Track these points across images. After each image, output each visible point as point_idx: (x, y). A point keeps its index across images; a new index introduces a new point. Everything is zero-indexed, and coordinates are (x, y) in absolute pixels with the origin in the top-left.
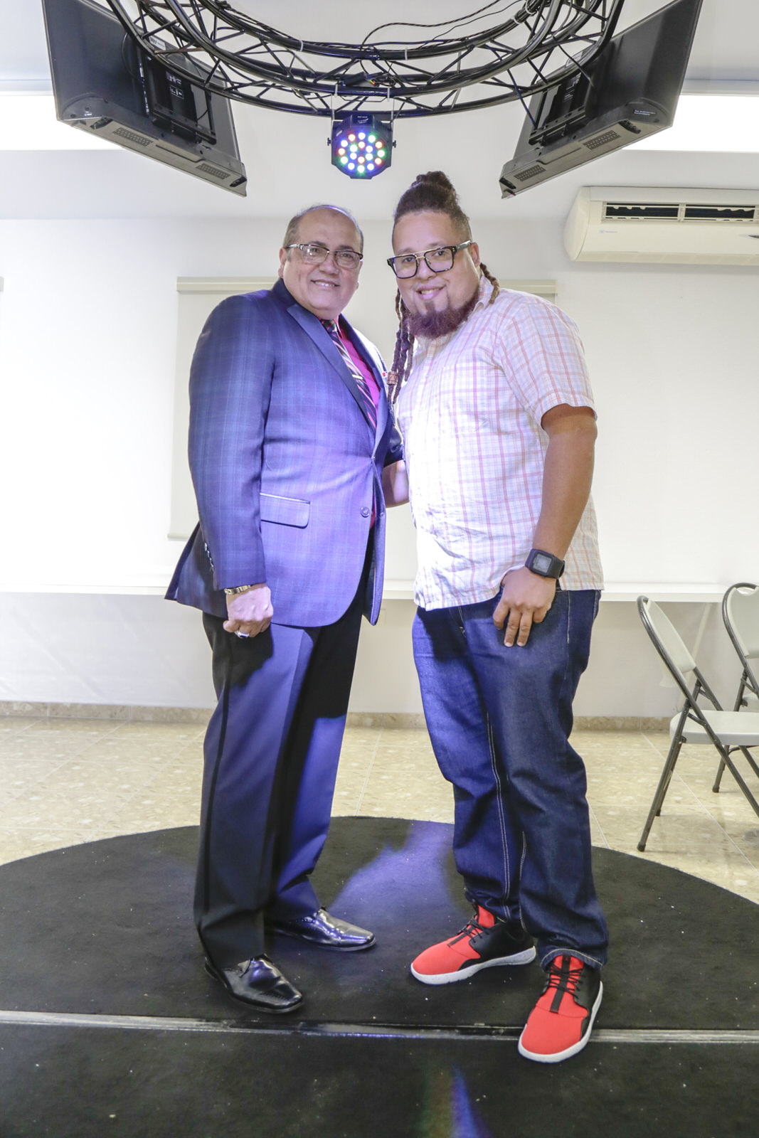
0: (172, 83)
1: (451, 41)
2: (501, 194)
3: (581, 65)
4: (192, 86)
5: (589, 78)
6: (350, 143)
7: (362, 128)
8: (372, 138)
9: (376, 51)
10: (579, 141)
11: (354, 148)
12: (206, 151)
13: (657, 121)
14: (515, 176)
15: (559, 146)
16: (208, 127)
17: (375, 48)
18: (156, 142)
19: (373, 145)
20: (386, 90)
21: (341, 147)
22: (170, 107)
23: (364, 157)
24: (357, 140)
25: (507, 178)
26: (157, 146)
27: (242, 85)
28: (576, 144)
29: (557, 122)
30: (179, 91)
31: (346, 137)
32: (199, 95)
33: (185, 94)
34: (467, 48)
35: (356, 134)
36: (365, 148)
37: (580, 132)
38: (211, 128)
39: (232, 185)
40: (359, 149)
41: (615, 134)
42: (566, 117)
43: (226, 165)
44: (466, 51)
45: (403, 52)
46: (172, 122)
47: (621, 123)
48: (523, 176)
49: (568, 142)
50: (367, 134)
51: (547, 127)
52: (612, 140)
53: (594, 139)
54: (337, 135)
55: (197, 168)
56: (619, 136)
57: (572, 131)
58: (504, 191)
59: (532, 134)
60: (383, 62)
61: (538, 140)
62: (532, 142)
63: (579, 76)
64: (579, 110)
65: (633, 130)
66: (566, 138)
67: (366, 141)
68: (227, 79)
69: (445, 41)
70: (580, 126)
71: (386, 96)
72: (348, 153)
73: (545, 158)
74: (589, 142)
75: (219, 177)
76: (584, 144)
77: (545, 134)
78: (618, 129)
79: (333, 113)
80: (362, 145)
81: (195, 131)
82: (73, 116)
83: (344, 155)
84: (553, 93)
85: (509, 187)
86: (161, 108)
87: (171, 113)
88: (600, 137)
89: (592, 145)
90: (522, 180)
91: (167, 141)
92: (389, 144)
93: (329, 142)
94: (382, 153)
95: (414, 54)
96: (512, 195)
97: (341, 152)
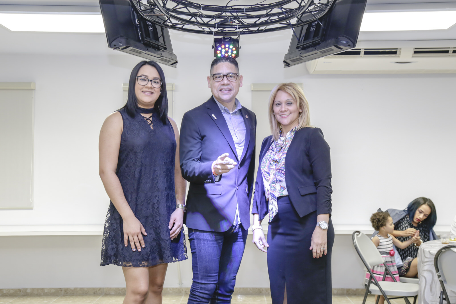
0: (148, 25)
1: (264, 5)
2: (283, 66)
3: (318, 18)
4: (156, 25)
5: (321, 24)
6: (222, 48)
7: (227, 43)
8: (231, 47)
9: (233, 9)
10: (318, 50)
11: (223, 50)
12: (162, 53)
13: (349, 45)
14: (290, 61)
15: (308, 52)
16: (163, 43)
17: (232, 8)
18: (145, 52)
19: (232, 49)
20: (237, 25)
21: (218, 50)
22: (150, 37)
23: (228, 54)
24: (225, 48)
25: (287, 61)
26: (145, 53)
27: (177, 24)
28: (316, 51)
29: (308, 41)
30: (151, 28)
31: (221, 46)
32: (159, 28)
33: (153, 29)
34: (271, 9)
35: (225, 45)
36: (228, 50)
37: (318, 47)
38: (164, 43)
39: (172, 64)
40: (226, 51)
41: (332, 49)
42: (312, 40)
43: (170, 57)
44: (271, 10)
45: (243, 9)
46: (151, 43)
47: (335, 46)
48: (293, 61)
49: (312, 50)
50: (229, 45)
51: (304, 42)
52: (331, 51)
53: (324, 50)
54: (217, 45)
55: (159, 60)
56: (334, 50)
57: (315, 46)
58: (285, 65)
59: (297, 45)
60: (235, 13)
61: (300, 47)
62: (298, 48)
63: (317, 22)
64: (318, 38)
65: (340, 48)
66: (312, 48)
67: (229, 48)
68: (171, 22)
69: (262, 5)
70: (318, 44)
71: (236, 28)
72: (221, 52)
73: (303, 55)
74: (321, 51)
75: (167, 62)
76: (320, 52)
77: (303, 45)
78: (333, 48)
79: (213, 33)
80: (227, 49)
81: (159, 45)
82: (115, 45)
83: (219, 53)
84: (305, 27)
85: (287, 64)
86: (147, 38)
87: (150, 40)
88: (326, 50)
89: (323, 52)
90: (293, 62)
91: (148, 51)
92: (238, 48)
93: (213, 47)
94: (235, 52)
95: (248, 10)
96: (288, 67)
97: (218, 52)
